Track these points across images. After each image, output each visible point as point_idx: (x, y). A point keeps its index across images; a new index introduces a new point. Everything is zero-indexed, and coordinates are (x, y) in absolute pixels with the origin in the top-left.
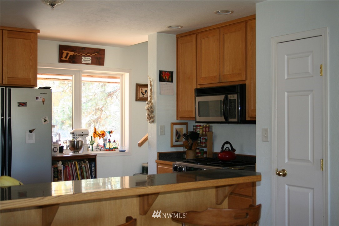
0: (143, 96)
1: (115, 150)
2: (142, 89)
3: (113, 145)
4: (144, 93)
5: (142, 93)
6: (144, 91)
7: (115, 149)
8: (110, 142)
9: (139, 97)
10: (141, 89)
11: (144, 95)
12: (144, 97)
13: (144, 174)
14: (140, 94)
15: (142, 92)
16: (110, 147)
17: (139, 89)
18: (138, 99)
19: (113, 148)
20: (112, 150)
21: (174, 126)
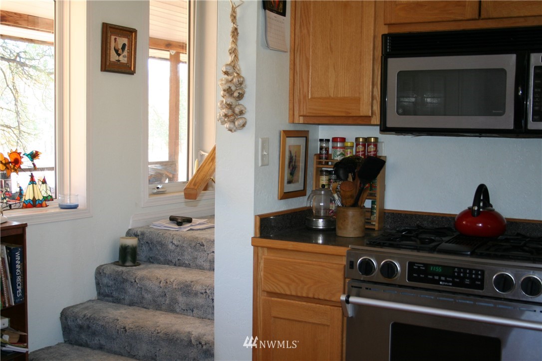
0: (117, 58)
1: (47, 206)
2: (115, 39)
3: (41, 192)
4: (120, 51)
5: (117, 51)
6: (120, 47)
7: (48, 203)
8: (33, 184)
9: (110, 61)
10: (113, 38)
11: (119, 55)
12: (119, 61)
13: (127, 264)
14: (111, 51)
15: (116, 48)
16: (34, 197)
17: (110, 37)
18: (107, 66)
19: (41, 198)
20: (41, 206)
21: (288, 139)
